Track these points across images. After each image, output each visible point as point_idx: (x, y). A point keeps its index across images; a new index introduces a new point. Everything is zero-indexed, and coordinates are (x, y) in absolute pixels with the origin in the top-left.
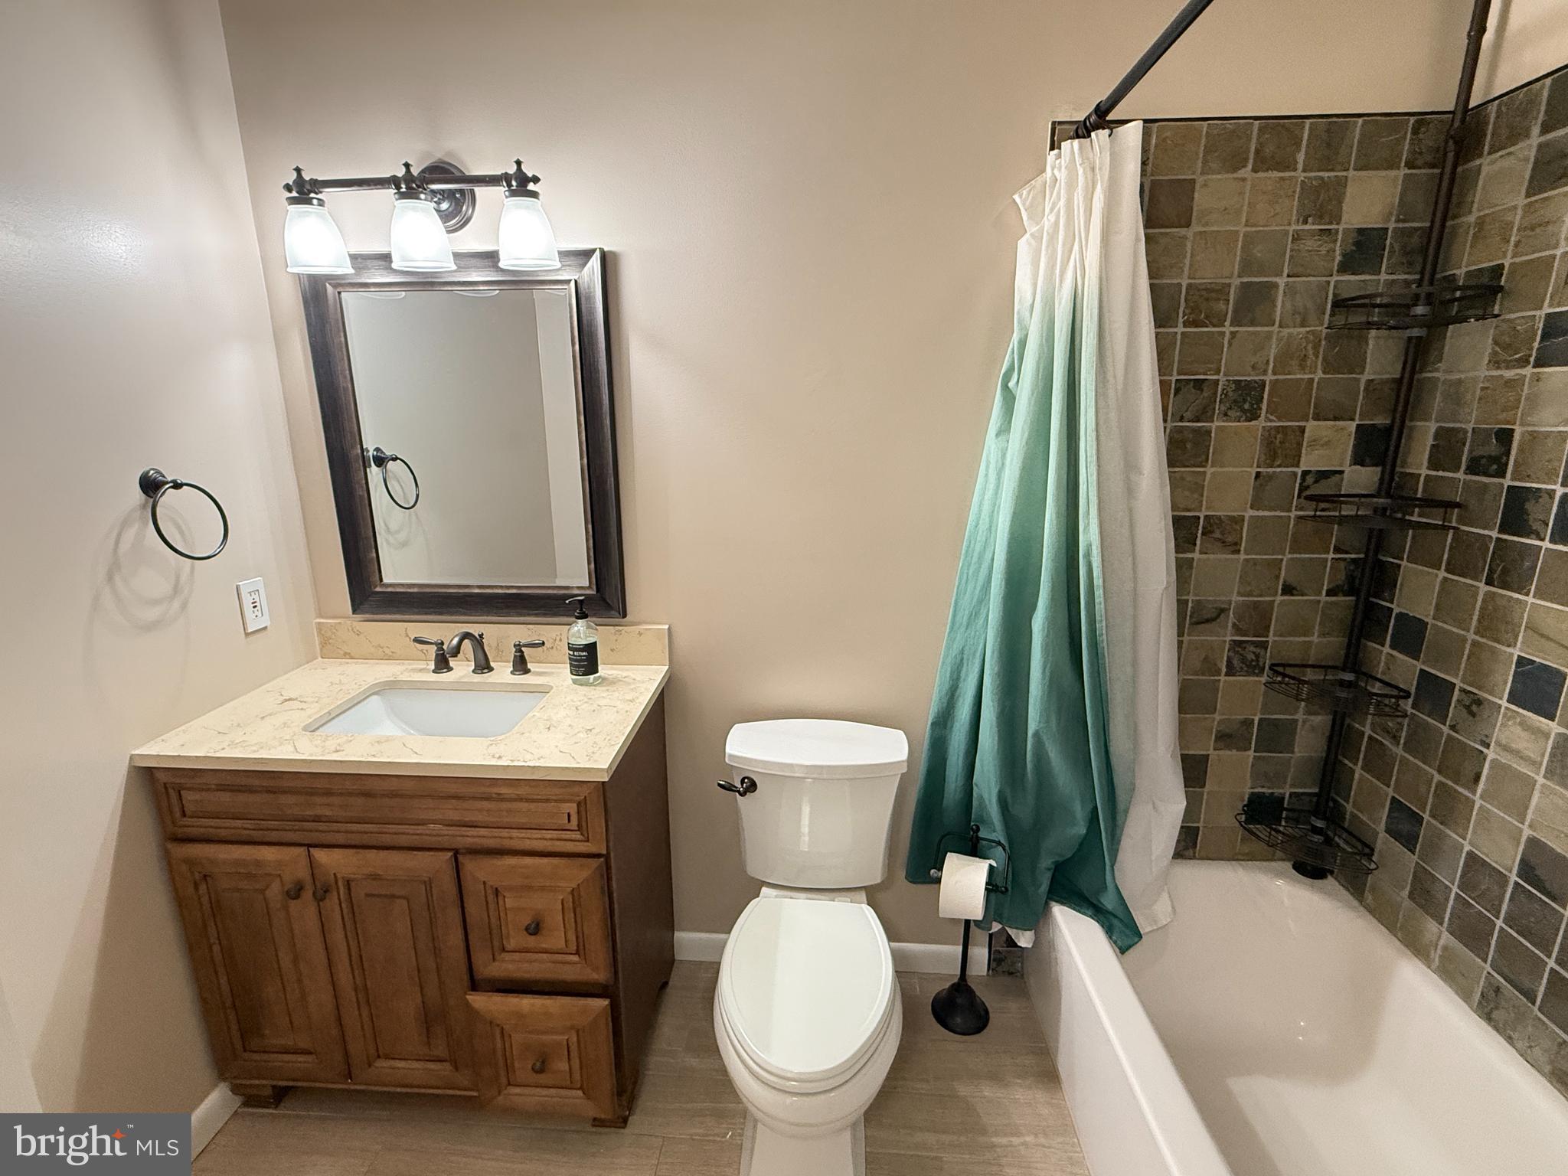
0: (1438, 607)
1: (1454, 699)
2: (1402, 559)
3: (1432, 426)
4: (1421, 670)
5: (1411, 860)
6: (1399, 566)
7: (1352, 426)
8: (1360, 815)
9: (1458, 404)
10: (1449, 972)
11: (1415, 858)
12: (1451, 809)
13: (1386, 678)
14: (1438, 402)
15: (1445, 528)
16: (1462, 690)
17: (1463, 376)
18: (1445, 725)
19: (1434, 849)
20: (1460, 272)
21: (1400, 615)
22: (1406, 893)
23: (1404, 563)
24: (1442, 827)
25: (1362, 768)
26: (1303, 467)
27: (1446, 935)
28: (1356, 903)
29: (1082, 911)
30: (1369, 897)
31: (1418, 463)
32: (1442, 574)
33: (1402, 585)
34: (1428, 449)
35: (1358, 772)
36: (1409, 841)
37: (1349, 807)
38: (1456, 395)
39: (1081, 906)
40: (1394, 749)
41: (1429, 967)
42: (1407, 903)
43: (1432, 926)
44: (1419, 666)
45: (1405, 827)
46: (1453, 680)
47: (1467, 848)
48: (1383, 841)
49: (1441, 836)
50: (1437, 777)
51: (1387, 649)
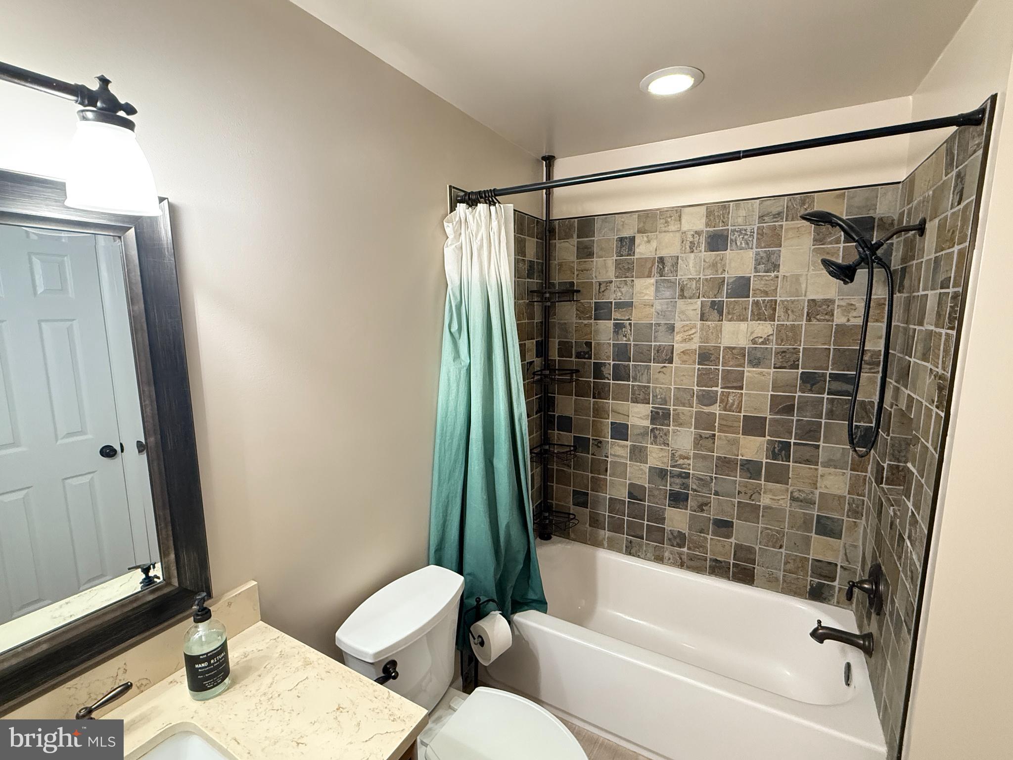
0: (575, 411)
1: (591, 443)
2: (555, 394)
3: (557, 341)
4: (574, 436)
5: (587, 511)
6: (555, 397)
7: (534, 341)
8: (559, 503)
9: (567, 332)
10: (612, 546)
11: (588, 510)
12: (598, 485)
13: (559, 443)
14: (557, 331)
15: (571, 381)
16: (593, 439)
17: (566, 322)
18: (589, 454)
19: (596, 502)
20: (556, 282)
21: (559, 417)
22: (587, 525)
23: (556, 395)
24: (597, 493)
25: (556, 483)
26: (527, 361)
27: (607, 533)
28: (568, 540)
29: (523, 609)
30: (572, 535)
31: (554, 355)
32: (574, 397)
33: (557, 405)
34: (557, 350)
35: (555, 485)
36: (585, 505)
37: (554, 502)
38: (564, 328)
39: (521, 608)
40: (569, 471)
41: (604, 548)
42: (589, 529)
43: (602, 532)
44: (572, 435)
45: (581, 500)
46: (588, 437)
47: (608, 497)
48: (573, 509)
49: (597, 496)
50: (590, 475)
51: (556, 432)
